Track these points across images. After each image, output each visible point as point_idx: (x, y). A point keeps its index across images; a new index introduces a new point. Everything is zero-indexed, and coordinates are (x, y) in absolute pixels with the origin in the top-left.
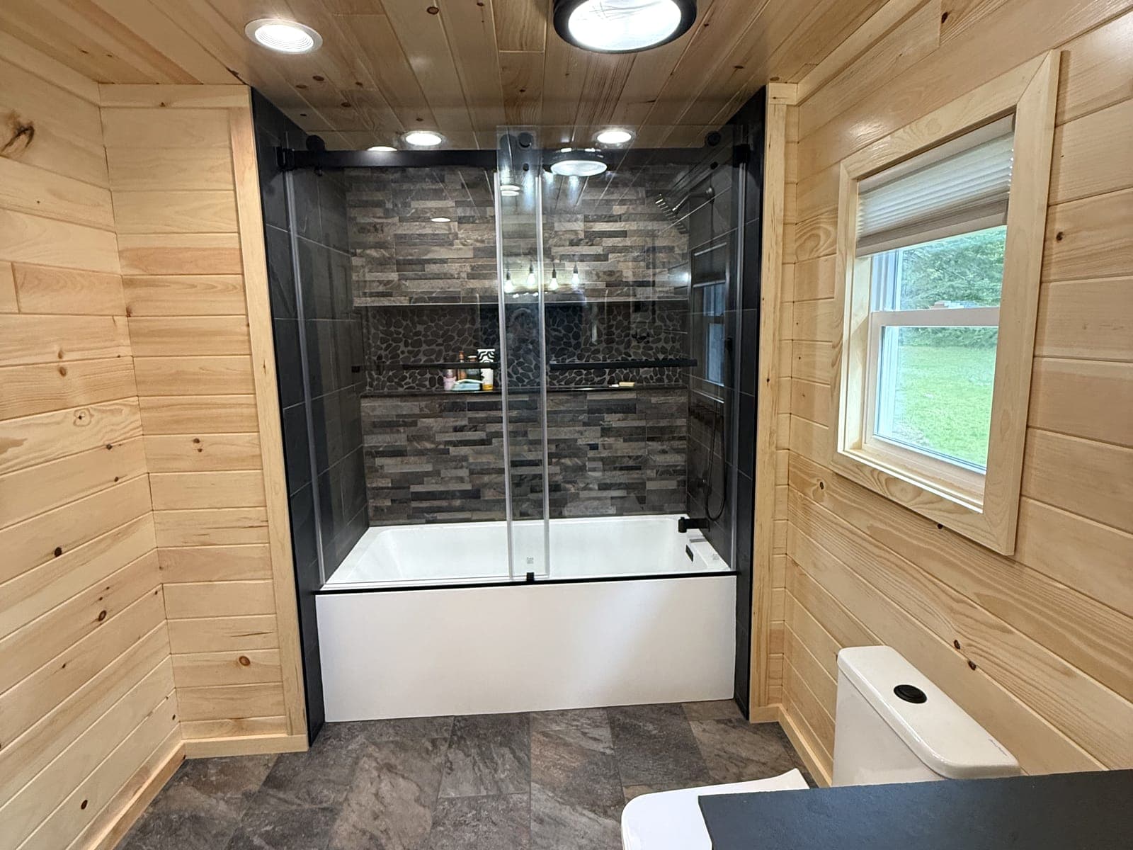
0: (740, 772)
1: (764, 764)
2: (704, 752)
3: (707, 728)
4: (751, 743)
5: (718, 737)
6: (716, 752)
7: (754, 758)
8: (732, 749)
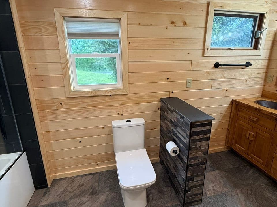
0: (69, 192)
1: (68, 185)
2: (56, 201)
3: (45, 200)
4: (58, 188)
5: (51, 197)
6: (58, 197)
7: (65, 187)
8: (58, 193)
